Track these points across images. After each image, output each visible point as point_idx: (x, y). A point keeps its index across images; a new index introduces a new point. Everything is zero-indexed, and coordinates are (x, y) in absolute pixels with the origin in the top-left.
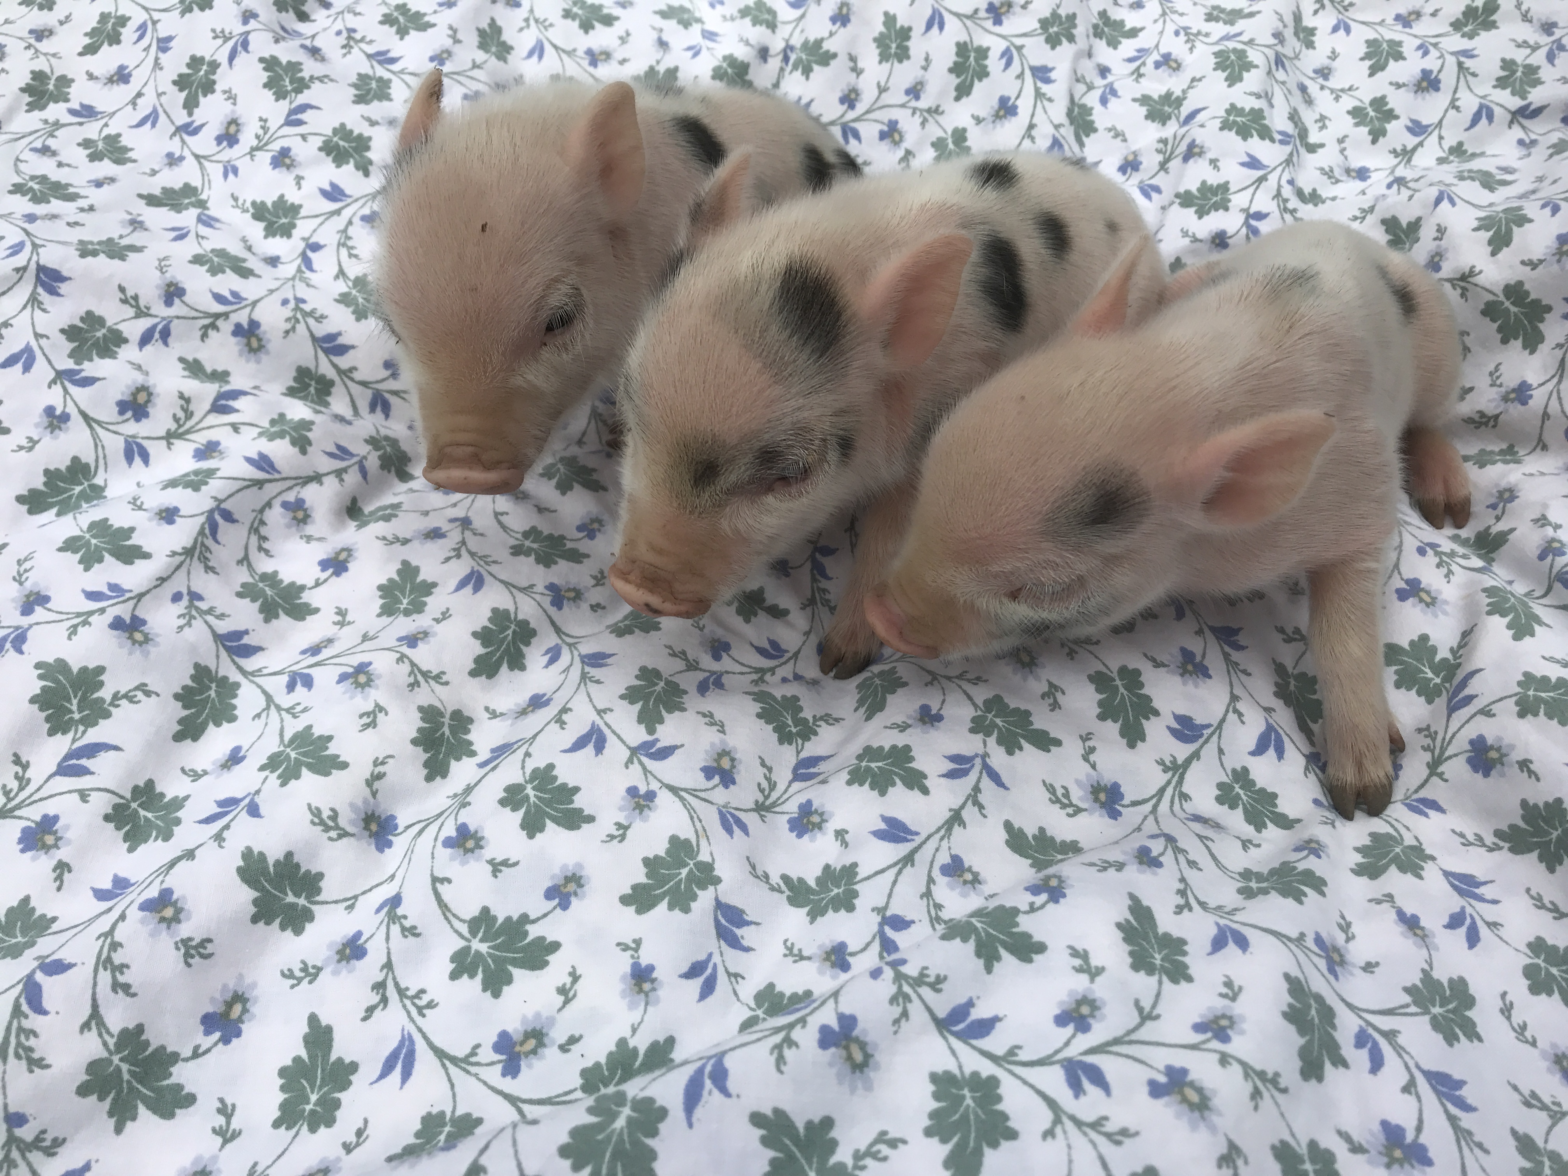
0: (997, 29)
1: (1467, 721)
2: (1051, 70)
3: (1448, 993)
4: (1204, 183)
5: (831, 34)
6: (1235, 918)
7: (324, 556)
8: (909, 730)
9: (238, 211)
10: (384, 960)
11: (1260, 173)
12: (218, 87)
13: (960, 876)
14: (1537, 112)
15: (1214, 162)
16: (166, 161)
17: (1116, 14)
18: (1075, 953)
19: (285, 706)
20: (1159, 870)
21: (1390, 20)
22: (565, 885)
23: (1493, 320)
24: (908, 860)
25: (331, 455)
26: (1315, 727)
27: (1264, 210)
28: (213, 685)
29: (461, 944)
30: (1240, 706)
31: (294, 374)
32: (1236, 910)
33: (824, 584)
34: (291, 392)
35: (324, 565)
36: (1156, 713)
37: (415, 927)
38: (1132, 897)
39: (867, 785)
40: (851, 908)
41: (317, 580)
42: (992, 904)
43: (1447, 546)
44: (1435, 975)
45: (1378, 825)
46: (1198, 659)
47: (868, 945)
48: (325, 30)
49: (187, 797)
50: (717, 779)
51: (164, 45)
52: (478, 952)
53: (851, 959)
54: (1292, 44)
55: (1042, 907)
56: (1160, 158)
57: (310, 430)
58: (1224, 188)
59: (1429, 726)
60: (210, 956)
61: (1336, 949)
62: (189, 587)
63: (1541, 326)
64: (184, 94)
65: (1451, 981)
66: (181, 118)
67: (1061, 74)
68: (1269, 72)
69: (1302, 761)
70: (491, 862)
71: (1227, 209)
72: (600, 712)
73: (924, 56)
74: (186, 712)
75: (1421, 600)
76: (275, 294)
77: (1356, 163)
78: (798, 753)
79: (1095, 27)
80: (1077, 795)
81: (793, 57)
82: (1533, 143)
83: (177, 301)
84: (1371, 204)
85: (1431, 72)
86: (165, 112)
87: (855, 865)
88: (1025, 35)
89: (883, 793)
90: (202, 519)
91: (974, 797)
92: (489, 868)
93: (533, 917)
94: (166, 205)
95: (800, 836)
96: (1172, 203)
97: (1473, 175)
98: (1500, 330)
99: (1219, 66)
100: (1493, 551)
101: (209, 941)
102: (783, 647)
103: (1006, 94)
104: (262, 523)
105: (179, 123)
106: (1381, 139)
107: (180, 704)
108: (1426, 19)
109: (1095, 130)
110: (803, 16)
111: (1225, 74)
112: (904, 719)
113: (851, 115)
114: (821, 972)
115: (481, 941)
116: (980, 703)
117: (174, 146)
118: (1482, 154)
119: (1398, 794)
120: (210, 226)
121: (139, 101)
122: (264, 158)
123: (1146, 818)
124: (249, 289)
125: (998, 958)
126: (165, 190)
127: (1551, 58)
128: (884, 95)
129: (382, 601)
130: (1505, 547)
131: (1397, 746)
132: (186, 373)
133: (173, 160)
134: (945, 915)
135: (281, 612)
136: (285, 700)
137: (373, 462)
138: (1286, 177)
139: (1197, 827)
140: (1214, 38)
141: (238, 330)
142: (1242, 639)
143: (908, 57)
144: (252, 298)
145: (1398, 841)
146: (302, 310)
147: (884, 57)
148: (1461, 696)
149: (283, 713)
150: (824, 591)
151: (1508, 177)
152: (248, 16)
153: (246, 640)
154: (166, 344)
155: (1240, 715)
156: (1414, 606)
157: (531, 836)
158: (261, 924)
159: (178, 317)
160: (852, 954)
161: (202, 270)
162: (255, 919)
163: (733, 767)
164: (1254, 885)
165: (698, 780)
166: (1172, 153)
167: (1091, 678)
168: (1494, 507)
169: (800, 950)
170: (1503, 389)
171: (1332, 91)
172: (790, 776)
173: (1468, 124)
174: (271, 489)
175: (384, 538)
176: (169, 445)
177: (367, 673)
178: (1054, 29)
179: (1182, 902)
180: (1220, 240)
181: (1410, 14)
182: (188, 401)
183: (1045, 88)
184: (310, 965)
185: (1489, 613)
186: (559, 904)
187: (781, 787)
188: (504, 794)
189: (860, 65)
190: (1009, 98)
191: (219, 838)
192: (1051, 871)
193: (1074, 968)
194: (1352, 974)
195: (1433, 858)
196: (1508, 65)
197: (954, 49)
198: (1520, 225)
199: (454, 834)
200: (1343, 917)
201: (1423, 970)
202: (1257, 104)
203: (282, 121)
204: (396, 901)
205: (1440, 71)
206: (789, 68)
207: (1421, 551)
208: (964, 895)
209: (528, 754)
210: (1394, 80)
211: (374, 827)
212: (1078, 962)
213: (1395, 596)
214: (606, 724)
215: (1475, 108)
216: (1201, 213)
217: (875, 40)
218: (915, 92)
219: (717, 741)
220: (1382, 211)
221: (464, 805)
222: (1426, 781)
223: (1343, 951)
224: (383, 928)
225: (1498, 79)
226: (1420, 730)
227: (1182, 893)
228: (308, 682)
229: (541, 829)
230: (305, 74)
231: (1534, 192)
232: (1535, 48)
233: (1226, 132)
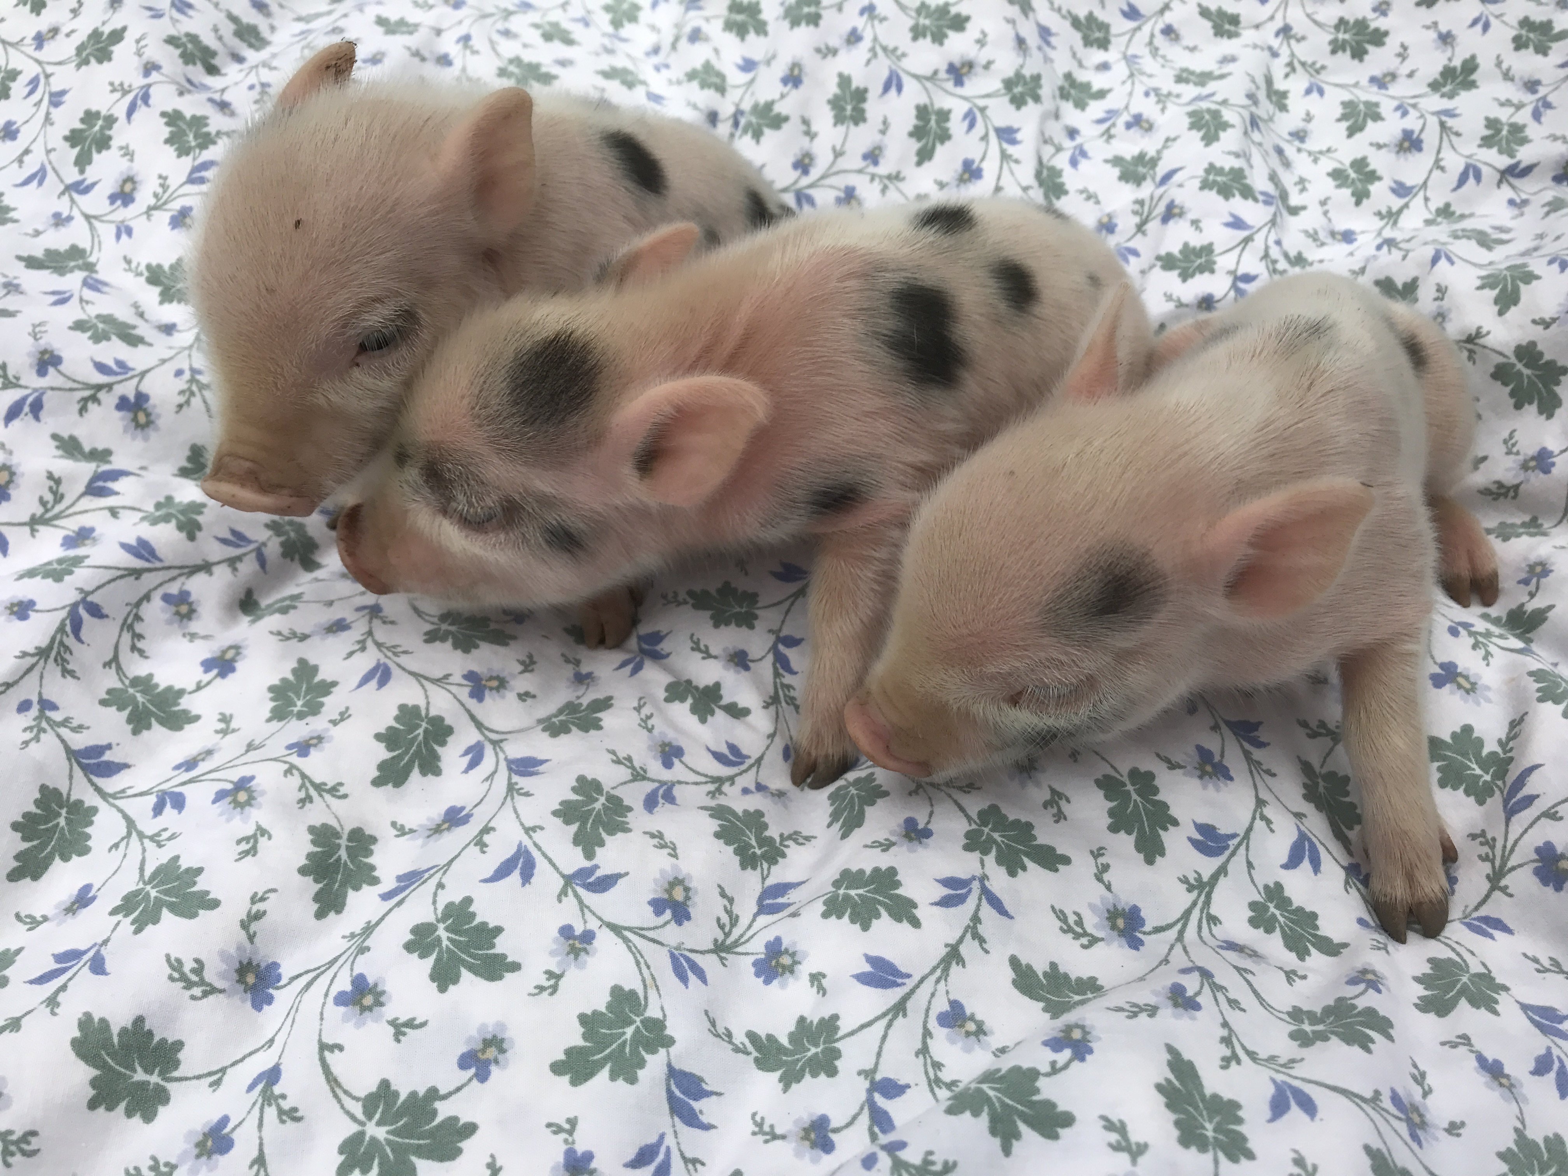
0: (959, 91)
1: (1531, 825)
2: (1017, 130)
3: (1546, 1156)
4: (1186, 245)
5: (783, 96)
6: (1292, 1072)
7: (208, 656)
8: (893, 849)
9: (131, 275)
10: (255, 1153)
11: (1245, 234)
12: (114, 143)
13: (962, 1026)
14: (1527, 171)
15: (1195, 223)
16: (52, 221)
17: (1082, 76)
18: (1110, 1125)
19: (149, 832)
20: (1198, 1014)
21: (1364, 82)
22: (483, 1051)
23: (1505, 384)
24: (899, 1009)
25: (224, 541)
26: (1352, 835)
27: (1253, 272)
28: (64, 812)
29: (354, 1128)
30: (1268, 811)
31: (187, 453)
32: (1293, 1061)
33: (788, 679)
34: (184, 473)
35: (207, 665)
36: (1175, 823)
37: (295, 1110)
38: (1170, 1049)
39: (846, 918)
40: (832, 1072)
41: (199, 683)
42: (1006, 1064)
43: (1481, 626)
44: (1530, 1134)
45: (1435, 949)
46: (1217, 758)
47: (855, 1118)
48: (236, 84)
49: (19, 951)
50: (668, 914)
51: (57, 99)
52: (373, 1139)
53: (833, 1137)
54: (1266, 107)
55: (1066, 1066)
56: (1137, 220)
57: (201, 513)
58: (1208, 250)
59: (1483, 831)
60: (34, 1153)
61: (1415, 1109)
62: (40, 694)
63: (1558, 389)
64: (76, 150)
65: (1546, 1139)
66: (72, 175)
67: (1028, 134)
68: (1246, 133)
69: (1341, 874)
70: (393, 1023)
71: (1212, 271)
72: (529, 830)
73: (881, 119)
74: (26, 845)
75: (1460, 687)
76: (167, 365)
77: (1341, 226)
78: (764, 879)
79: (1061, 89)
80: (1092, 923)
81: (743, 121)
82: (1525, 202)
83: (51, 370)
84: (1362, 265)
85: (1412, 132)
86: (54, 169)
87: (835, 1017)
88: (988, 96)
89: (866, 927)
90: (63, 614)
91: (973, 929)
92: (391, 1030)
93: (442, 1092)
94: (48, 268)
95: (767, 982)
96: (1152, 267)
97: (1467, 234)
98: (1512, 394)
99: (1193, 126)
100: (1528, 631)
101: (34, 1133)
102: (745, 752)
103: (970, 156)
104: (138, 618)
105: (69, 181)
106: (1365, 201)
107: (19, 835)
108: (1402, 81)
109: (1066, 193)
110: (752, 81)
111: (1201, 134)
112: (887, 836)
113: (805, 181)
114: (798, 1154)
115: (379, 1124)
116: (974, 814)
117: (63, 206)
118: (1472, 215)
119: (1455, 913)
120: (98, 290)
121: (26, 158)
122: (163, 218)
123: (1172, 947)
124: (137, 358)
125: (1017, 1136)
126: (48, 252)
127: (1537, 116)
128: (840, 160)
129: (273, 704)
130: (1545, 626)
131: (1450, 855)
132: (60, 452)
133: (59, 221)
134: (946, 1076)
135: (153, 721)
136: (149, 825)
137: (274, 548)
138: (1272, 238)
139: (1232, 956)
140: (1185, 99)
141: (123, 404)
142: (1263, 735)
143: (864, 120)
144: (140, 368)
145: (1464, 967)
146: (198, 382)
147: (839, 119)
148: (1519, 796)
149: (147, 842)
150: (789, 687)
151: (1504, 236)
152: (150, 68)
153: (108, 756)
154: (37, 418)
155: (1268, 822)
156: (1452, 693)
157: (442, 989)
158: (101, 1110)
159: (52, 389)
160: (836, 1130)
161: (83, 337)
162: (93, 1105)
163: (688, 898)
164: (1307, 1027)
165: (645, 916)
166: (1150, 213)
167: (1099, 784)
168: (1526, 582)
169: (772, 1126)
170: (1521, 458)
171: (1310, 153)
172: (755, 909)
173: (1455, 184)
174: (149, 580)
175: (279, 633)
176: (33, 532)
177: (249, 791)
178: (1018, 90)
179: (1228, 1053)
180: (1207, 303)
181: (1385, 75)
182: (58, 482)
183: (1011, 149)
184: (162, 1162)
185: (1541, 700)
186: (476, 1075)
187: (744, 922)
188: (411, 937)
189: (814, 128)
190: (973, 162)
191: (52, 1002)
192: (1069, 1018)
193: (1110, 1145)
194: (1437, 1139)
195: (1506, 989)
196: (1492, 124)
197: (914, 112)
198: (1528, 282)
199: (348, 988)
200: (1415, 1066)
201: (1516, 1130)
202: (1237, 163)
203: (184, 179)
204: (273, 1075)
205: (1422, 130)
206: (738, 133)
207: (1453, 631)
208: (968, 1050)
209: (441, 886)
210: (1374, 141)
211: (251, 979)
212: (1114, 1137)
213: (1429, 683)
214: (536, 845)
215: (1461, 168)
216: (1185, 276)
217: (829, 102)
218: (873, 156)
219: (668, 868)
220: (1375, 272)
221: (363, 950)
222: (1487, 896)
223: (1422, 1110)
224: (256, 1111)
225: (1483, 139)
226: (1473, 837)
227: (1227, 1041)
228: (179, 802)
229: (456, 980)
230: (212, 129)
231: (1536, 249)
232: (1519, 107)
233: (1206, 192)
